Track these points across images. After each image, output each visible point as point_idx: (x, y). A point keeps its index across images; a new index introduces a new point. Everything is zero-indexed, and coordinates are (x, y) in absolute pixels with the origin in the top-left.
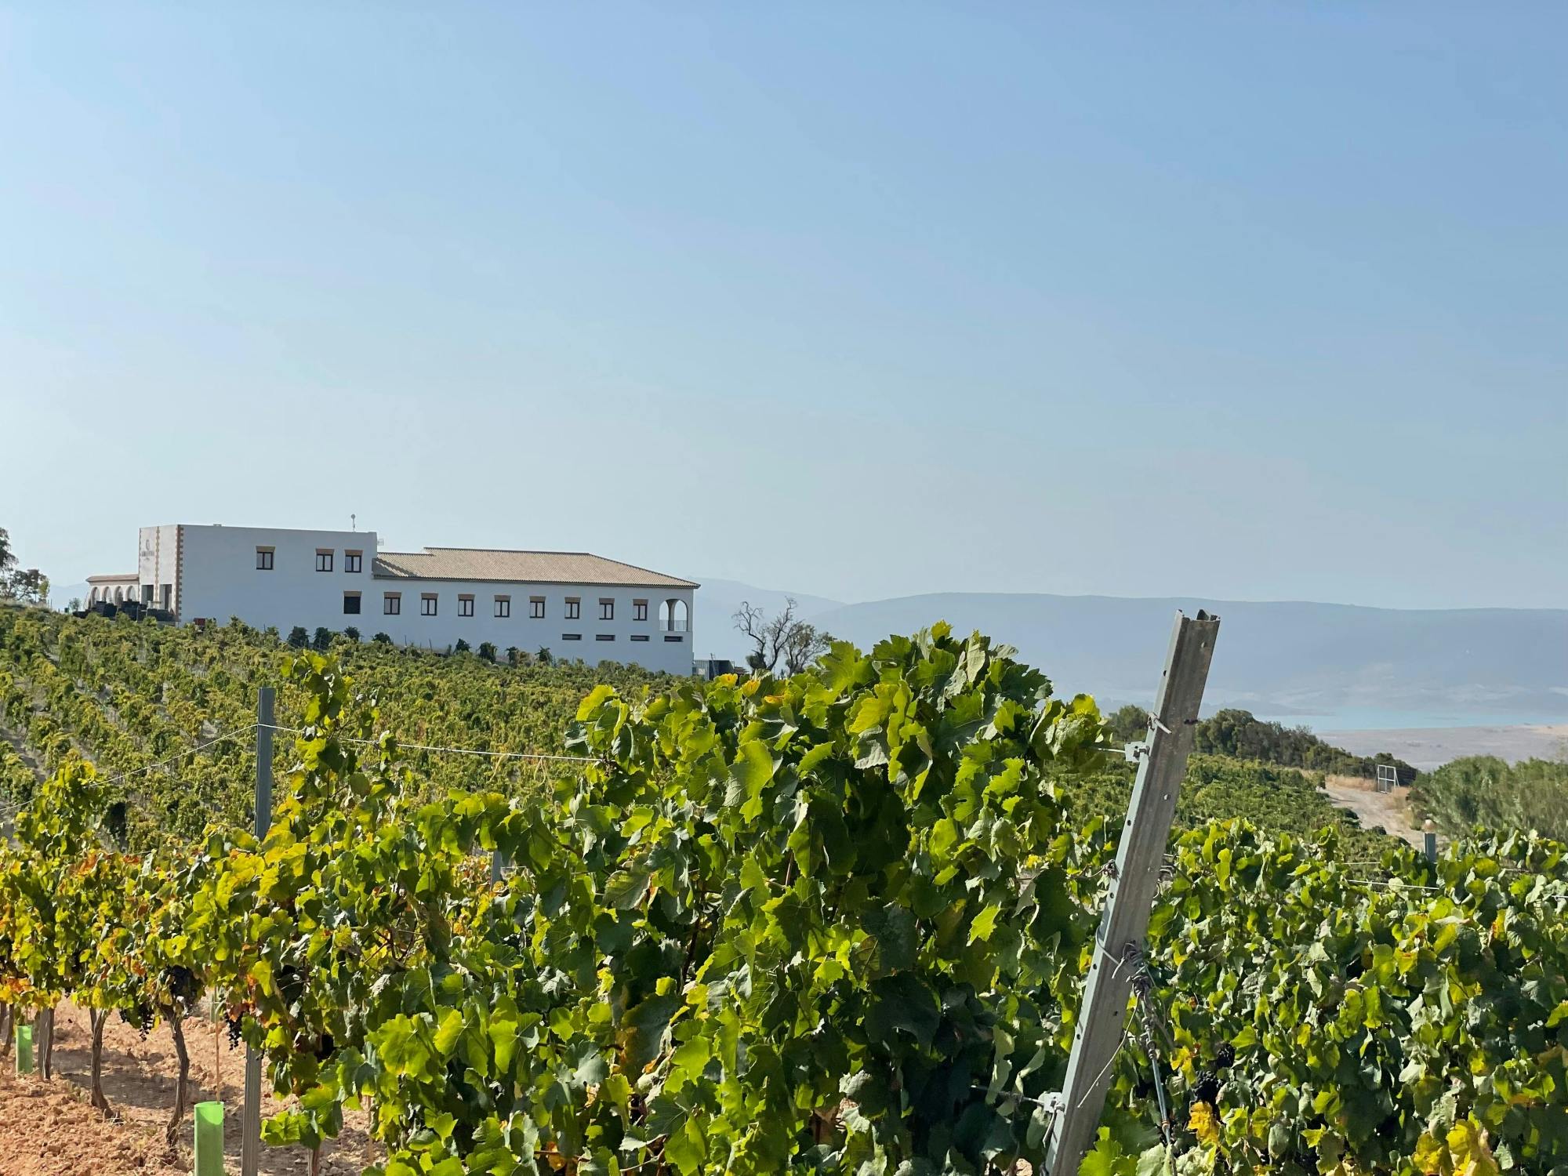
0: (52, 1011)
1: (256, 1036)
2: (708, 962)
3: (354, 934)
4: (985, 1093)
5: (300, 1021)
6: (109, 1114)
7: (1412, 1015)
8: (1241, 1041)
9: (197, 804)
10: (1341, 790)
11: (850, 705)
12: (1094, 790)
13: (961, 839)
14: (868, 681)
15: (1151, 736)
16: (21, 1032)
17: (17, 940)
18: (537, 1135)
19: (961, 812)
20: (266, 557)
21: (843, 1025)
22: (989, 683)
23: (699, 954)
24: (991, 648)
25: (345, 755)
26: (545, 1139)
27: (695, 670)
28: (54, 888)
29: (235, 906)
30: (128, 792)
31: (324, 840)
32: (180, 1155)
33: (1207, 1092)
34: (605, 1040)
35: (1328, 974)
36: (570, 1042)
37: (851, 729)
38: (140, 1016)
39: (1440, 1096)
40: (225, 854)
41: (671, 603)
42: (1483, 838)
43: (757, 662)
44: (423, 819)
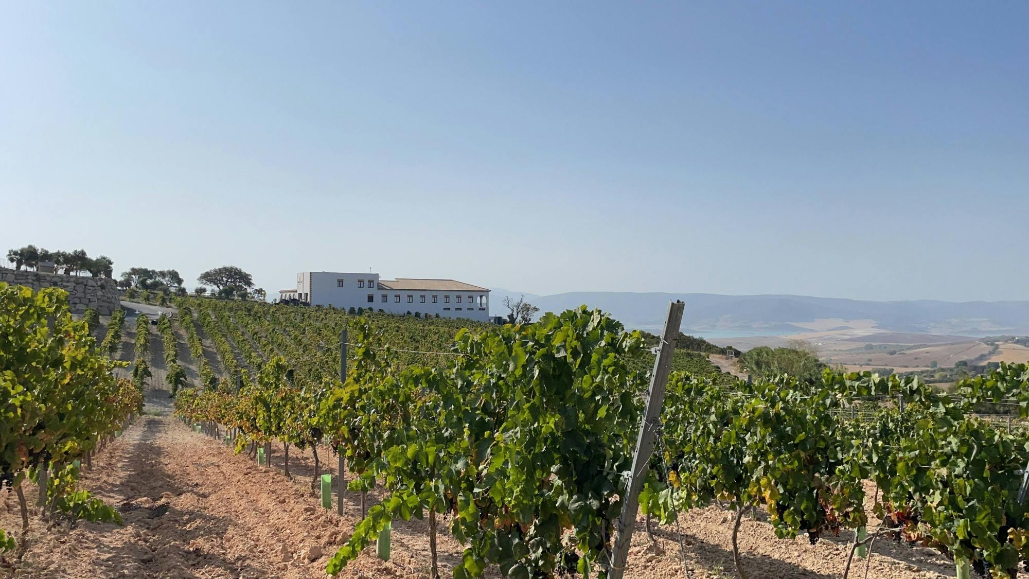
0: (270, 443)
1: (342, 452)
2: (503, 426)
3: (378, 417)
4: (603, 471)
5: (358, 446)
6: (291, 479)
7: (747, 439)
8: (687, 449)
9: (318, 370)
10: (715, 359)
11: (552, 334)
12: (629, 360)
13: (593, 382)
14: (559, 326)
15: (661, 345)
16: (260, 450)
17: (258, 418)
18: (444, 487)
19: (593, 372)
20: (340, 283)
21: (552, 448)
22: (602, 326)
23: (499, 423)
24: (602, 314)
25: (372, 353)
26: (446, 489)
27: (489, 320)
28: (271, 400)
29: (335, 407)
30: (294, 366)
31: (365, 383)
32: (316, 493)
33: (675, 467)
34: (467, 453)
35: (717, 425)
36: (455, 454)
37: (553, 343)
38: (301, 445)
39: (757, 468)
40: (331, 389)
41: (481, 297)
42: (768, 376)
43: (511, 316)
44: (402, 376)
